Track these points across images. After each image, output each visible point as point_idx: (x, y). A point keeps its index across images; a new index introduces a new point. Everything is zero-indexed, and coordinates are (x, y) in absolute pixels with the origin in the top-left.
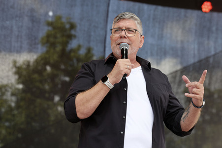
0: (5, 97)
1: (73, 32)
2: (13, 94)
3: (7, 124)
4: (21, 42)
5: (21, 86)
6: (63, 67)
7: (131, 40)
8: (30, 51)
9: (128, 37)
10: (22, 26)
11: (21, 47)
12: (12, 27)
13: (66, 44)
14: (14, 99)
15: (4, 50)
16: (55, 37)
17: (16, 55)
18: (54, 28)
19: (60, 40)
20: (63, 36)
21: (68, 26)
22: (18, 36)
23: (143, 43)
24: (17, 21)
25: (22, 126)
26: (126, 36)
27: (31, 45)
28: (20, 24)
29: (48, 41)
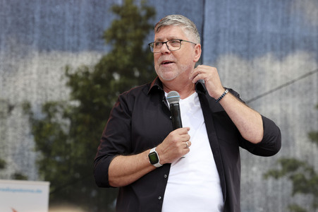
0: (53, 120)
1: (151, 22)
2: (66, 115)
3: (58, 159)
4: (79, 35)
5: (77, 103)
6: (137, 74)
7: (175, 56)
8: (92, 48)
9: (172, 52)
10: (79, 13)
11: (79, 43)
12: (64, 14)
13: (141, 39)
14: (68, 122)
15: (54, 49)
16: (124, 31)
17: (71, 54)
18: (123, 17)
19: (132, 33)
20: (136, 28)
21: (143, 13)
22: (74, 26)
23: (199, 54)
24: (71, 4)
25: (80, 162)
26: (168, 51)
27: (93, 40)
28: (76, 9)
29: (114, 37)
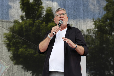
5: (97, 29)
14: (94, 35)
26: (63, 17)
